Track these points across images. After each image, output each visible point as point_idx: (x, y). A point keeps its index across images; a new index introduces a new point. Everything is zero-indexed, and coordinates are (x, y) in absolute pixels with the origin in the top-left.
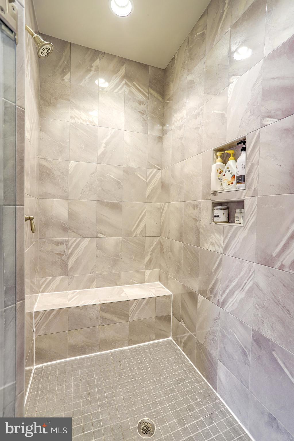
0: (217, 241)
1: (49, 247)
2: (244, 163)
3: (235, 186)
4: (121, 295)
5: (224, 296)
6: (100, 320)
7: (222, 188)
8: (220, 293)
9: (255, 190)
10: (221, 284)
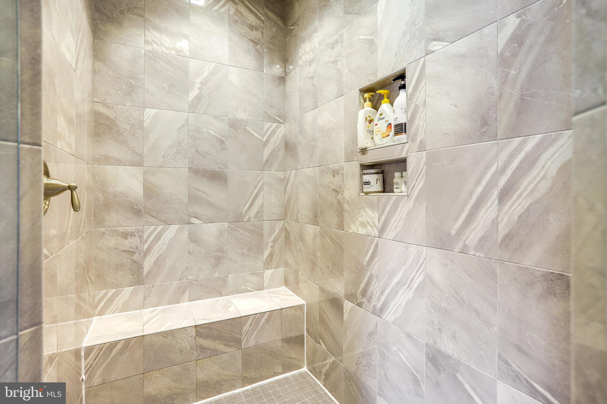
0: (369, 220)
1: (111, 242)
2: (405, 106)
3: (393, 139)
4: (228, 310)
5: (383, 299)
6: (196, 351)
7: (373, 143)
8: (376, 294)
9: (421, 142)
10: (377, 282)
